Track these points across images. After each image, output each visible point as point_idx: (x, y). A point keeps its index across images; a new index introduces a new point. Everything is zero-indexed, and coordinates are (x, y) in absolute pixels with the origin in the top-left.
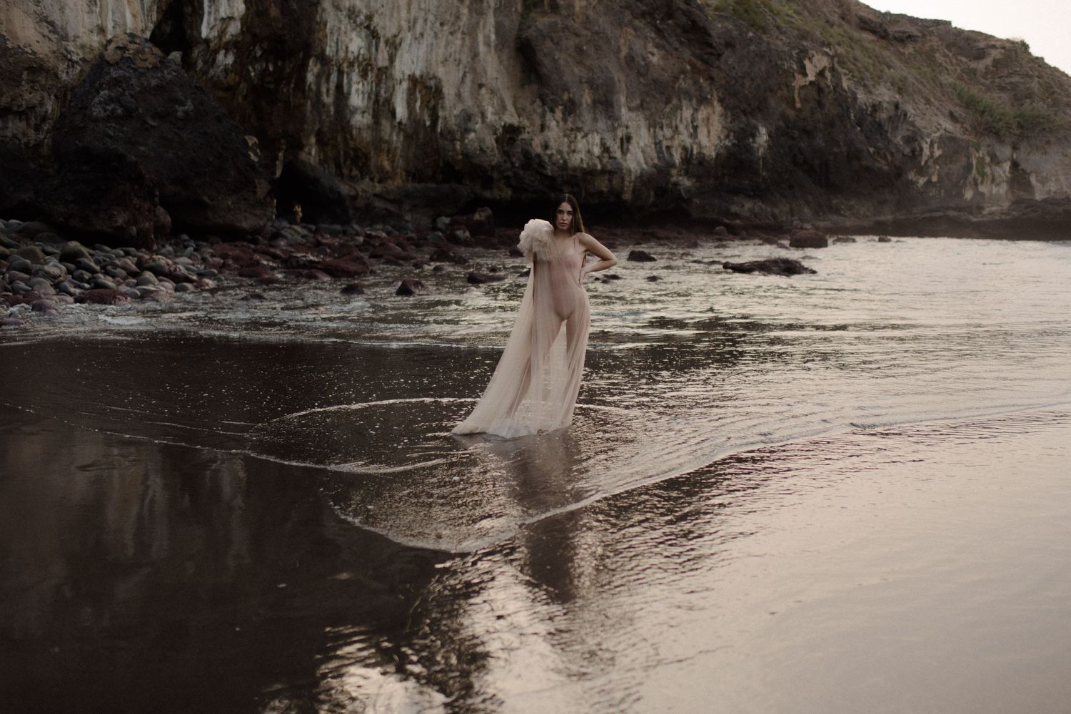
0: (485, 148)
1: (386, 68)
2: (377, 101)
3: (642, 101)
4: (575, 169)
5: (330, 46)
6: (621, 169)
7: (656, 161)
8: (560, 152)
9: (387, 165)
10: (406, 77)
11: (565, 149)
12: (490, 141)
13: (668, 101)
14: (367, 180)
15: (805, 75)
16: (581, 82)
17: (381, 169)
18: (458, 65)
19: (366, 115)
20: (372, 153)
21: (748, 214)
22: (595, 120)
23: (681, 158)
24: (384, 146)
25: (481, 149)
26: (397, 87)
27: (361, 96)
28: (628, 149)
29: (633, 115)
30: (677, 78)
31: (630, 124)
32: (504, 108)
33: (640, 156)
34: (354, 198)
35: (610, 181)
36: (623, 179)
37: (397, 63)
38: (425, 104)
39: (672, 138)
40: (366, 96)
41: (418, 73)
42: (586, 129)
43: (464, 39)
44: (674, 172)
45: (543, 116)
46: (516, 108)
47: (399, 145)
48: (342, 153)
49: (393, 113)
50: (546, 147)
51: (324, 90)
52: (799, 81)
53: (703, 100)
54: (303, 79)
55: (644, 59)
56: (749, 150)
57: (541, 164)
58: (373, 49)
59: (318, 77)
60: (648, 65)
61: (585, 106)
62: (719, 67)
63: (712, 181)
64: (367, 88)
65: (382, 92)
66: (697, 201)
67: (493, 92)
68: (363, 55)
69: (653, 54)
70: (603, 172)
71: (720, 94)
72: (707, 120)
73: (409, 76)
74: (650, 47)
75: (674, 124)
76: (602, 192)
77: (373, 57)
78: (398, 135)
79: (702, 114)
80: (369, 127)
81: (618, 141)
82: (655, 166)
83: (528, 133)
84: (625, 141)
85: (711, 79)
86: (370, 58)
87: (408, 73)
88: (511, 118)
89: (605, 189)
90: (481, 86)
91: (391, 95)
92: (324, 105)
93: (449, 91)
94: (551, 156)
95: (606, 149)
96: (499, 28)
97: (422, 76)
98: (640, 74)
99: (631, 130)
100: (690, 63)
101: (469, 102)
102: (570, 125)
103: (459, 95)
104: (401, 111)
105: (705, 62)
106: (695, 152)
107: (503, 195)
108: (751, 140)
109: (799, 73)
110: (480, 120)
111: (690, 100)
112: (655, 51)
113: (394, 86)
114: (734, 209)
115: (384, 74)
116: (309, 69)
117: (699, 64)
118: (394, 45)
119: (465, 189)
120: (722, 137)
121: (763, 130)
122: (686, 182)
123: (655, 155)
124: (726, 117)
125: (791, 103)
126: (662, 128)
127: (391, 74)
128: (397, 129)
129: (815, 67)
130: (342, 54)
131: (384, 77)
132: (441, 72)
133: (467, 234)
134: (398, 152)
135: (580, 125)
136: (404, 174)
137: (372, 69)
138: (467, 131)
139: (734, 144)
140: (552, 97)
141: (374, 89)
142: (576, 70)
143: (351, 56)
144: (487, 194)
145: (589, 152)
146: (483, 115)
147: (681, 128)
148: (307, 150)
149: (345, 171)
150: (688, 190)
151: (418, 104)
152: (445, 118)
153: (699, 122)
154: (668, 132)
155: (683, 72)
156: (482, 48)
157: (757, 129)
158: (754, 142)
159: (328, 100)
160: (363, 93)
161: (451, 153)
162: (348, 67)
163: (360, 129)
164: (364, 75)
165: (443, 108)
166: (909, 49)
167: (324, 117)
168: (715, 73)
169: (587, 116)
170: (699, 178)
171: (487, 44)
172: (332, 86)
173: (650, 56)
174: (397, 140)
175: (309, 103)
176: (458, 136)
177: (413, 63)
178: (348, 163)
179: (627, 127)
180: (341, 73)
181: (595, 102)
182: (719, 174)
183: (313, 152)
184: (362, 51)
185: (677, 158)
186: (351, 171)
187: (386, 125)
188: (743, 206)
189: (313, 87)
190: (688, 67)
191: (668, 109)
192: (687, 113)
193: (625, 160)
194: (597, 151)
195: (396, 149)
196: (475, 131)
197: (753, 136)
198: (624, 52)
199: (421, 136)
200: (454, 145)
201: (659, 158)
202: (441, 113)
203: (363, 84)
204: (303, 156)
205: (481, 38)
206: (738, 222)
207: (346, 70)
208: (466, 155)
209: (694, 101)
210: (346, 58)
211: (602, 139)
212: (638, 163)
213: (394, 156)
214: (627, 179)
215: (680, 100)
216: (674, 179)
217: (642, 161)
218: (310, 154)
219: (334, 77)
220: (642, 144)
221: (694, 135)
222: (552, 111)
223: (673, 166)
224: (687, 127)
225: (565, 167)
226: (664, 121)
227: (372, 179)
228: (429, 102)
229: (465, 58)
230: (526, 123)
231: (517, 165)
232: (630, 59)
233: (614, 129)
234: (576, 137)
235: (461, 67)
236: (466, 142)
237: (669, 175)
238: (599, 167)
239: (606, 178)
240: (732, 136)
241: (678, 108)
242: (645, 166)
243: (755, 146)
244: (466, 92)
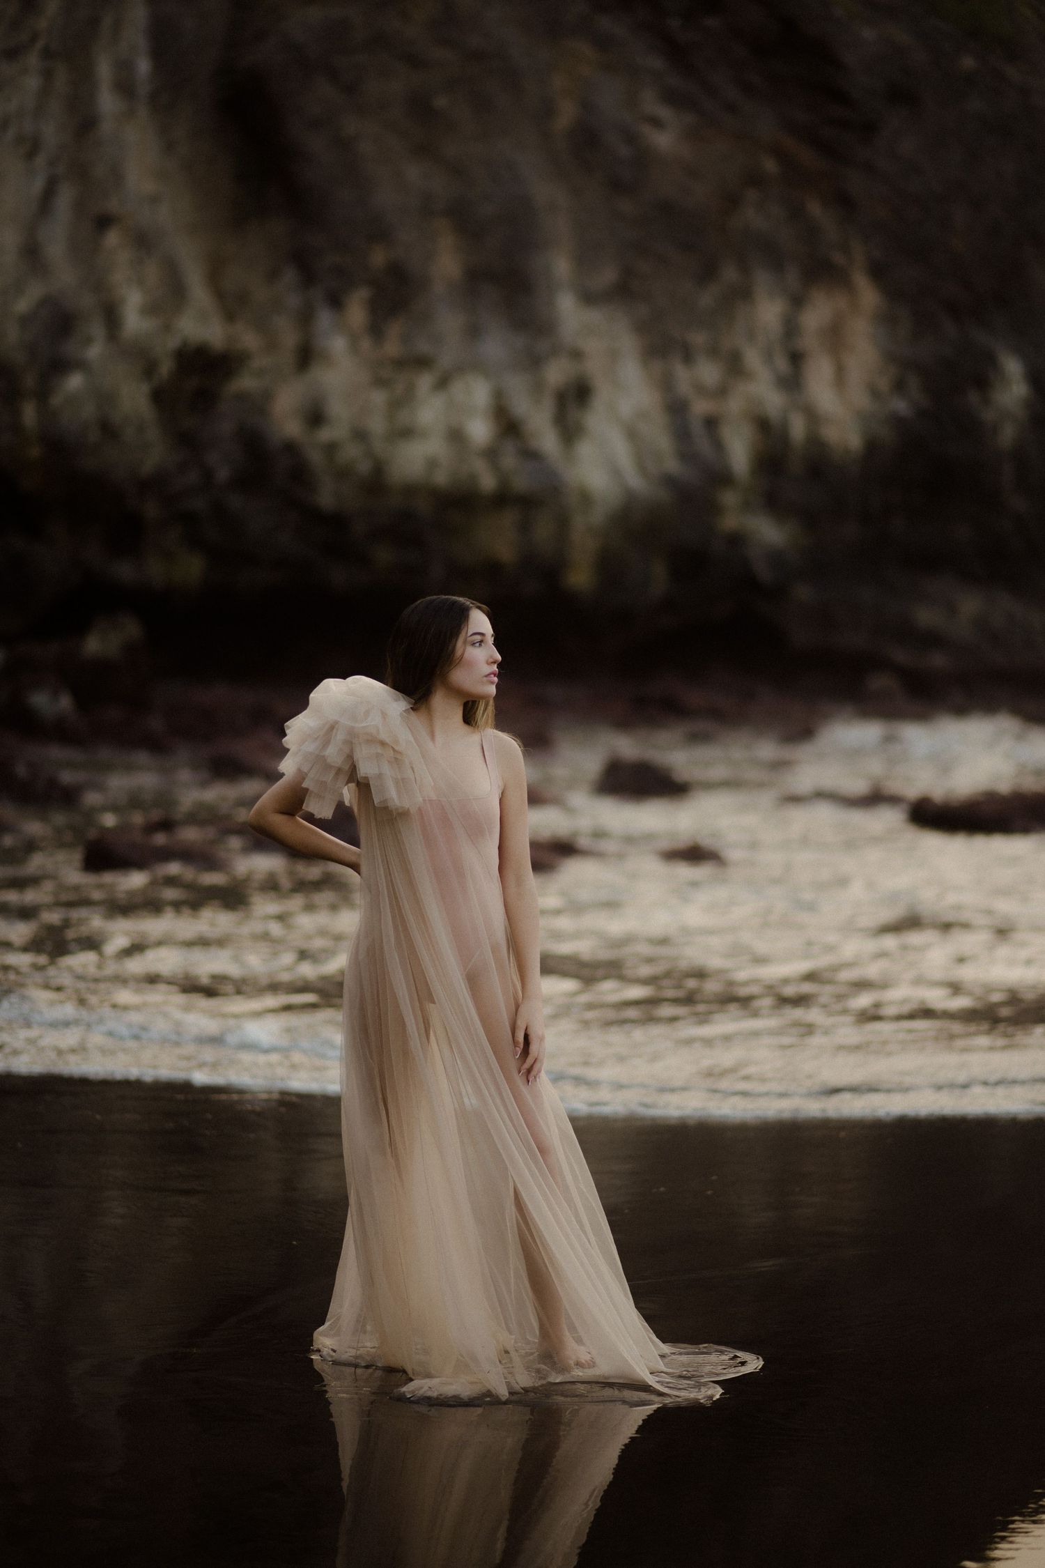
0: (117, 423)
3: (626, 275)
4: (411, 490)
6: (558, 490)
7: (672, 465)
8: (360, 435)
11: (377, 425)
12: (134, 400)
13: (708, 273)
16: (427, 211)
18: (31, 155)
21: (970, 636)
22: (474, 332)
23: (755, 455)
25: (105, 426)
28: (581, 430)
29: (594, 316)
30: (732, 201)
31: (586, 346)
33: (621, 451)
35: (524, 527)
36: (563, 522)
39: (722, 392)
42: (447, 358)
43: (48, 75)
44: (729, 499)
45: (305, 319)
46: (220, 294)
50: (315, 417)
53: (820, 271)
55: (631, 138)
56: (971, 430)
57: (300, 473)
60: (642, 159)
61: (440, 287)
62: (869, 167)
63: (851, 530)
66: (803, 593)
67: (143, 242)
69: (656, 123)
70: (503, 499)
71: (876, 251)
72: (835, 337)
74: (651, 103)
75: (728, 347)
79: (816, 315)
81: (550, 401)
82: (669, 481)
83: (258, 373)
84: (571, 401)
85: (844, 202)
88: (202, 326)
89: (508, 555)
90: (104, 222)
94: (331, 448)
95: (509, 428)
98: (617, 185)
99: (594, 367)
100: (778, 151)
101: (65, 275)
102: (392, 347)
105: (826, 149)
106: (797, 435)
107: (177, 575)
108: (973, 397)
110: (97, 330)
111: (780, 269)
112: (664, 112)
114: (926, 616)
117: (805, 155)
120: (884, 383)
121: (1013, 367)
122: (769, 534)
123: (666, 445)
124: (893, 322)
126: (689, 359)
133: (65, 703)
135: (423, 347)
138: (59, 366)
139: (921, 411)
140: (335, 258)
142: (414, 172)
144: (124, 571)
145: (456, 436)
146: (111, 316)
147: (753, 358)
150: (776, 560)
153: (810, 340)
154: (709, 372)
155: (755, 179)
156: (108, 102)
157: (990, 360)
158: (986, 404)
161: (5, 439)
168: (855, 184)
169: (448, 321)
170: (810, 520)
171: (125, 87)
173: (648, 130)
176: (30, 381)
179: (577, 355)
181: (475, 277)
182: (877, 507)
185: (740, 453)
188: (953, 609)
190: (770, 165)
191: (708, 299)
192: (769, 313)
193: (572, 462)
194: (480, 430)
196: (81, 365)
197: (983, 384)
198: (566, 115)
200: (17, 414)
201: (682, 455)
205: (104, 70)
206: (938, 661)
208: (56, 446)
211: (497, 397)
212: (616, 472)
214: (579, 521)
215: (746, 270)
216: (731, 521)
217: (628, 466)
220: (625, 409)
221: (792, 382)
223: (720, 477)
224: (768, 356)
225: (376, 483)
226: (699, 338)
229: (52, 132)
230: (249, 340)
231: (223, 474)
232: (587, 140)
233: (533, 362)
234: (410, 390)
235: (40, 160)
236: (56, 400)
237: (713, 509)
238: (488, 482)
239: (508, 519)
240: (914, 383)
241: (743, 293)
242: (635, 481)
243: (988, 415)
244: (56, 244)
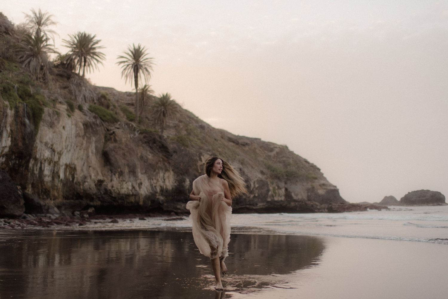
0: (91, 188)
1: (57, 162)
2: (54, 172)
3: (146, 171)
4: (123, 194)
5: (38, 155)
6: (139, 194)
7: (151, 191)
8: (117, 189)
9: (56, 194)
10: (64, 164)
11: (119, 187)
12: (93, 185)
13: (155, 171)
14: (49, 199)
15: (201, 161)
16: (124, 165)
17: (54, 196)
18: (82, 160)
19: (50, 177)
20: (51, 190)
21: (183, 209)
22: (130, 177)
23: (160, 190)
24: (56, 188)
25: (90, 188)
26: (61, 168)
27: (48, 171)
28: (141, 187)
29: (143, 176)
30: (157, 163)
31: (142, 179)
32: (98, 174)
33: (145, 189)
34: (45, 206)
35: (135, 198)
36: (139, 197)
37: (61, 160)
38: (70, 173)
39: (156, 183)
40: (50, 171)
41: (68, 163)
42: (126, 181)
43: (84, 151)
44: (157, 194)
45: (112, 176)
46: (102, 174)
47: (61, 187)
48: (40, 190)
49: (59, 177)
50: (113, 187)
51: (35, 169)
52: (199, 163)
53: (167, 170)
54: (28, 166)
55: (146, 157)
56: (183, 187)
57: (111, 193)
58: (53, 156)
59: (33, 165)
60: (148, 159)
61: (126, 173)
62: (172, 159)
63: (171, 198)
64: (50, 168)
65: (56, 169)
67: (94, 169)
68: (49, 157)
69: (149, 155)
70: (133, 195)
71: (173, 168)
72: (168, 177)
73: (65, 164)
74: (148, 153)
75: (157, 178)
76: (132, 202)
77: (53, 158)
78: (60, 184)
79: (167, 174)
80: (50, 181)
81: (138, 185)
82: (151, 193)
83: (106, 182)
84: (140, 184)
85: (169, 163)
86: (52, 158)
87: (65, 163)
88: (100, 177)
89: (133, 201)
90: (90, 167)
91: (59, 171)
92: (35, 174)
93: (78, 169)
94: (114, 190)
95: (133, 187)
96: (96, 148)
97: (69, 164)
98: (145, 162)
99: (142, 181)
100: (162, 158)
101: (86, 172)
102: (121, 179)
103: (82, 170)
104: (62, 176)
105: (167, 158)
106: (164, 187)
107: (97, 204)
109: (199, 161)
110: (89, 178)
111: (162, 170)
112: (150, 154)
113: (60, 167)
114: (178, 207)
115: (56, 163)
116: (30, 162)
117: (165, 158)
118: (60, 154)
119: (84, 202)
120: (174, 182)
121: (188, 180)
122: (162, 198)
123: (150, 189)
124: (175, 175)
125: (197, 171)
126: (153, 180)
127: (59, 164)
128: (60, 182)
129: (205, 158)
130: (42, 157)
131: (56, 164)
132: (76, 162)
133: (88, 216)
134: (60, 190)
135: (124, 179)
136: (62, 197)
137: (52, 162)
138: (85, 182)
139: (178, 185)
140: (115, 170)
141: (53, 169)
142: (123, 161)
143: (45, 158)
144: (92, 204)
145: (128, 188)
146: (90, 176)
147: (160, 179)
148: (28, 189)
149: (41, 196)
150: (162, 201)
151: (68, 173)
152: (77, 178)
153: (166, 177)
154: (155, 181)
155: (160, 161)
156: (90, 154)
157: (186, 179)
158: (185, 184)
159: (36, 172)
160: (49, 170)
161: (79, 190)
162: (44, 161)
163: (47, 182)
164: (49, 164)
165: (76, 174)
166: (247, 148)
167: (35, 178)
168: (170, 161)
169: (127, 176)
170: (166, 196)
171: (92, 153)
172: (38, 168)
173: (148, 156)
174: (60, 185)
175: (30, 173)
176: (82, 184)
177: (66, 159)
178: (42, 194)
179: (141, 180)
180: (41, 163)
181: (130, 172)
182: (173, 195)
183: (30, 190)
184: (49, 156)
185: (158, 190)
186: (43, 196)
187: (56, 180)
188: (181, 206)
189: (31, 168)
190: (161, 159)
191: (155, 173)
192: (161, 174)
193: (140, 191)
194: (130, 188)
195: (59, 189)
196: (87, 182)
197: (184, 182)
198: (139, 154)
199: (68, 184)
200: (80, 187)
201: (152, 190)
202: (75, 176)
203: (49, 167)
204: (26, 191)
205: (90, 151)
206: (179, 211)
207: (43, 162)
208: (84, 190)
209: (164, 171)
210: (43, 159)
211: (132, 184)
212: (145, 192)
213: (59, 191)
214: (141, 197)
215: (159, 170)
216: (157, 197)
217: (146, 191)
218: (29, 191)
219: (39, 165)
220: (146, 185)
221: (164, 182)
222: (115, 175)
223: (157, 192)
224: (161, 179)
225: (119, 194)
226: (154, 178)
227: (51, 199)
228: (71, 172)
229: (84, 157)
230: (105, 179)
231: (102, 193)
232: (142, 157)
233: (136, 180)
234: (123, 183)
235: (83, 160)
236: (85, 185)
237: (156, 195)
238: (131, 193)
239: (133, 197)
240: (177, 182)
241: (158, 173)
242: (147, 193)
243: (185, 185)
244: (85, 169)
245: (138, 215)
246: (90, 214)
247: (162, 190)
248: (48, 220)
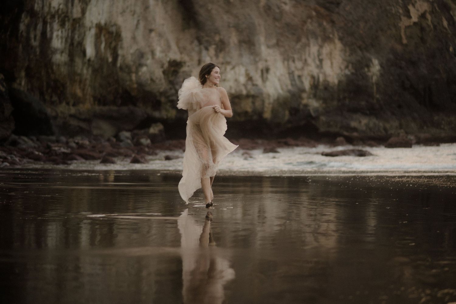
0: (154, 78)
1: (80, 19)
2: (72, 44)
3: (278, 41)
5: (38, 4)
6: (261, 94)
7: (290, 87)
9: (79, 92)
10: (94, 25)
12: (158, 73)
13: (298, 40)
14: (64, 104)
15: (410, 17)
16: (229, 26)
17: (74, 95)
18: (133, 15)
19: (64, 54)
20: (68, 84)
21: (364, 128)
22: (241, 55)
23: (311, 85)
24: (77, 78)
25: (152, 80)
26: (87, 33)
27: (60, 41)
28: (267, 78)
29: (270, 51)
30: (305, 22)
31: (268, 58)
32: (169, 47)
33: (277, 84)
34: (55, 118)
35: (253, 103)
36: (263, 102)
37: (87, 14)
38: (108, 45)
39: (302, 69)
40: (64, 40)
41: (103, 22)
42: (234, 63)
44: (304, 95)
45: (200, 53)
46: (179, 48)
47: (88, 77)
48: (45, 84)
49: (84, 53)
51: (32, 36)
52: (404, 22)
53: (327, 39)
54: (17, 28)
55: (279, 8)
56: (365, 77)
58: (70, 5)
59: (28, 26)
60: (282, 12)
61: (232, 45)
62: (338, 13)
63: (335, 103)
64: (65, 34)
65: (76, 37)
66: (323, 118)
67: (160, 35)
68: (62, 9)
70: (248, 96)
71: (340, 34)
72: (330, 54)
73: (97, 24)
75: (303, 58)
76: (246, 113)
77: (69, 11)
78: (87, 69)
79: (326, 49)
80: (66, 64)
81: (259, 72)
82: (289, 91)
83: (188, 66)
84: (264, 72)
85: (333, 22)
86: (67, 12)
87: (95, 22)
88: (175, 55)
89: (249, 110)
90: (151, 31)
91: (83, 39)
92: (32, 47)
93: (126, 35)
95: (250, 79)
97: (106, 24)
98: (275, 19)
99: (270, 64)
100: (315, 10)
101: (142, 43)
103: (134, 38)
104: (90, 51)
105: (327, 9)
106: (321, 79)
107: (169, 115)
108: (366, 69)
109: (404, 16)
110: (150, 56)
111: (316, 38)
113: (85, 33)
114: (353, 124)
115: (77, 23)
116: (22, 20)
117: (322, 11)
118: (85, 1)
119: (141, 110)
120: (343, 67)
121: (376, 62)
122: (314, 104)
123: (288, 82)
124: (345, 51)
125: (399, 40)
126: (294, 61)
127: (83, 24)
128: (86, 65)
129: (418, 10)
130: (46, 9)
131: (78, 25)
132: (120, 20)
133: (149, 141)
134: (88, 82)
135: (228, 59)
136: (92, 99)
137: (69, 20)
138: (141, 65)
139: (352, 74)
140: (207, 38)
141: (70, 34)
142: (225, 17)
143: (53, 10)
144: (157, 114)
145: (236, 80)
146: (153, 53)
147: (310, 61)
148: (18, 81)
149: (47, 97)
150: (316, 110)
151: (103, 46)
152: (123, 56)
153: (324, 56)
154: (299, 64)
155: (310, 17)
156: (152, 2)
157: (370, 60)
158: (369, 71)
159: (35, 43)
160: (62, 38)
161: (128, 83)
162: (51, 18)
163: (59, 65)
164: (62, 25)
165: (122, 48)
167: (32, 56)
168: (335, 17)
169: (235, 53)
170: (325, 100)
172: (39, 33)
173: (283, 5)
174: (87, 73)
175: (21, 46)
176: (134, 69)
177: (99, 14)
178: (50, 91)
179: (266, 61)
180: (45, 23)
181: (241, 42)
182: (341, 97)
183: (23, 83)
184: (61, 6)
185: (307, 84)
186: (51, 97)
187: (78, 61)
188: (360, 122)
189: (24, 34)
190: (314, 13)
191: (298, 46)
192: (314, 49)
193: (265, 87)
194: (242, 79)
195: (86, 80)
196: (146, 65)
197: (368, 66)
198: (263, 2)
199: (105, 70)
200: (131, 77)
201: (292, 85)
202: (120, 52)
203: (62, 32)
204: (15, 86)
206: (355, 134)
207: (49, 20)
208: (140, 85)
209: (320, 40)
210: (49, 13)
211: (246, 70)
212: (276, 89)
213: (85, 85)
214: (267, 102)
215: (308, 39)
216: (305, 101)
217: (278, 87)
218: (20, 84)
219: (40, 26)
220: (278, 74)
221: (320, 66)
222: (207, 49)
223: (303, 91)
224: (314, 60)
226: (296, 56)
227: (68, 104)
228: (111, 43)
229: (138, 10)
230: (186, 58)
232: (268, 8)
233: (256, 62)
234: (225, 69)
235: (136, 16)
236: (140, 73)
237: (301, 98)
238: (244, 92)
239: (250, 100)
240: (350, 66)
241: (308, 45)
242: (281, 91)
243: (370, 74)
244: (139, 35)
245: (260, 141)
246: (153, 138)
247: (315, 86)
248: (64, 148)
